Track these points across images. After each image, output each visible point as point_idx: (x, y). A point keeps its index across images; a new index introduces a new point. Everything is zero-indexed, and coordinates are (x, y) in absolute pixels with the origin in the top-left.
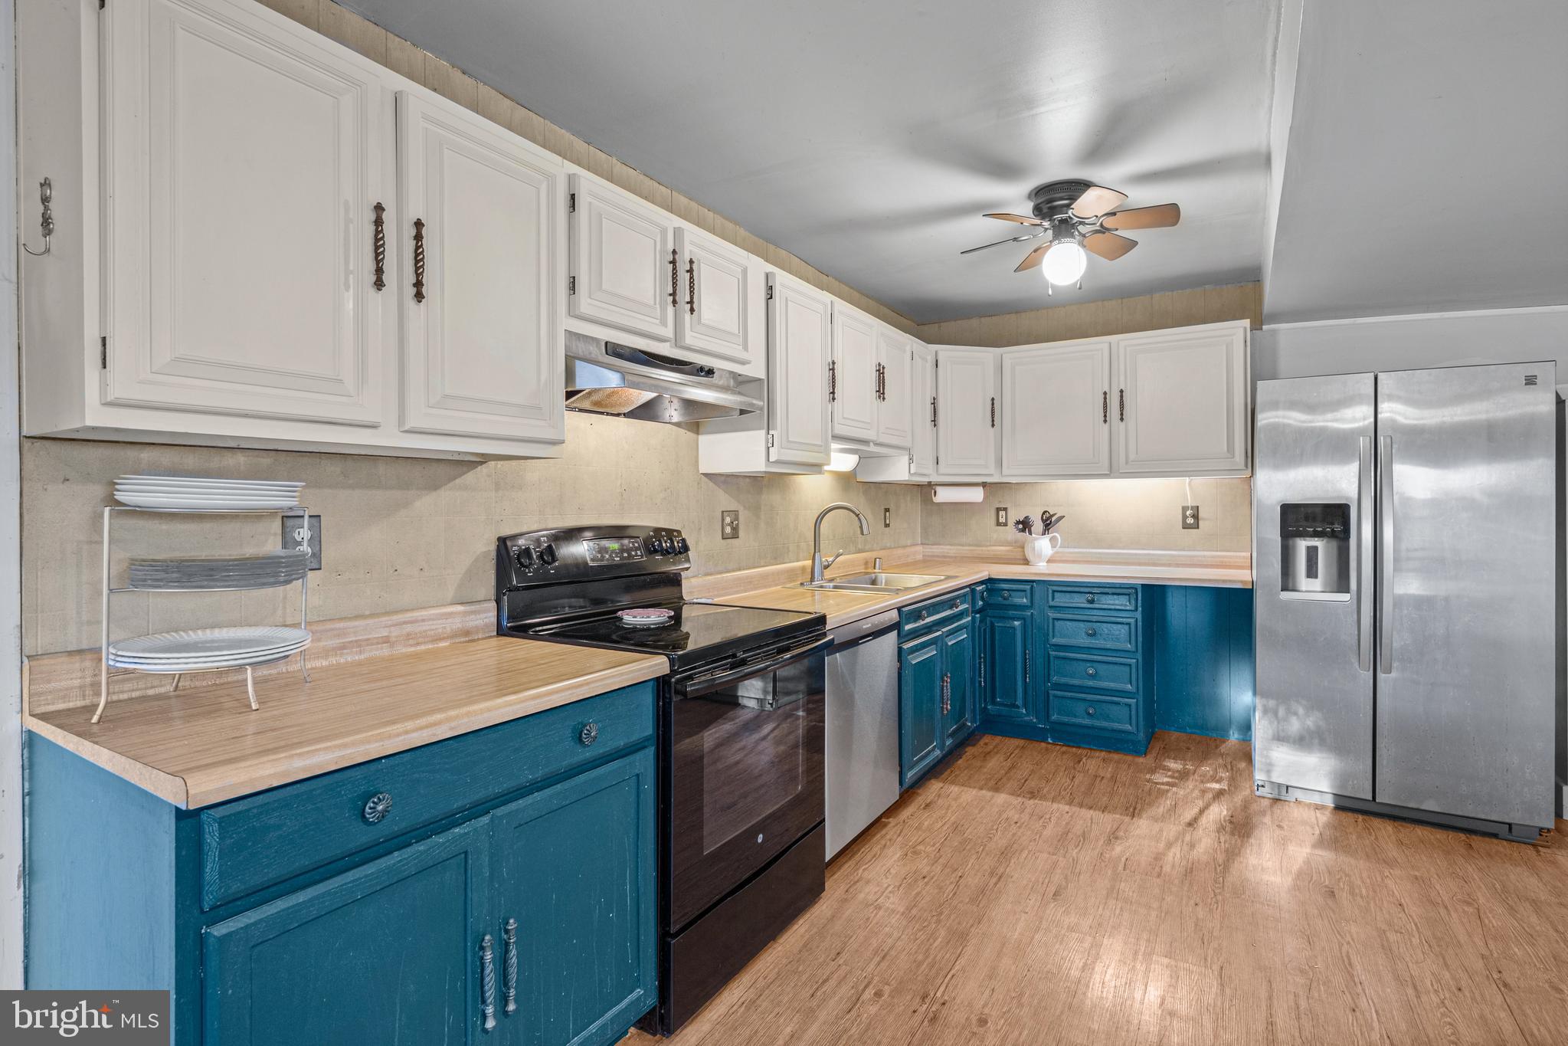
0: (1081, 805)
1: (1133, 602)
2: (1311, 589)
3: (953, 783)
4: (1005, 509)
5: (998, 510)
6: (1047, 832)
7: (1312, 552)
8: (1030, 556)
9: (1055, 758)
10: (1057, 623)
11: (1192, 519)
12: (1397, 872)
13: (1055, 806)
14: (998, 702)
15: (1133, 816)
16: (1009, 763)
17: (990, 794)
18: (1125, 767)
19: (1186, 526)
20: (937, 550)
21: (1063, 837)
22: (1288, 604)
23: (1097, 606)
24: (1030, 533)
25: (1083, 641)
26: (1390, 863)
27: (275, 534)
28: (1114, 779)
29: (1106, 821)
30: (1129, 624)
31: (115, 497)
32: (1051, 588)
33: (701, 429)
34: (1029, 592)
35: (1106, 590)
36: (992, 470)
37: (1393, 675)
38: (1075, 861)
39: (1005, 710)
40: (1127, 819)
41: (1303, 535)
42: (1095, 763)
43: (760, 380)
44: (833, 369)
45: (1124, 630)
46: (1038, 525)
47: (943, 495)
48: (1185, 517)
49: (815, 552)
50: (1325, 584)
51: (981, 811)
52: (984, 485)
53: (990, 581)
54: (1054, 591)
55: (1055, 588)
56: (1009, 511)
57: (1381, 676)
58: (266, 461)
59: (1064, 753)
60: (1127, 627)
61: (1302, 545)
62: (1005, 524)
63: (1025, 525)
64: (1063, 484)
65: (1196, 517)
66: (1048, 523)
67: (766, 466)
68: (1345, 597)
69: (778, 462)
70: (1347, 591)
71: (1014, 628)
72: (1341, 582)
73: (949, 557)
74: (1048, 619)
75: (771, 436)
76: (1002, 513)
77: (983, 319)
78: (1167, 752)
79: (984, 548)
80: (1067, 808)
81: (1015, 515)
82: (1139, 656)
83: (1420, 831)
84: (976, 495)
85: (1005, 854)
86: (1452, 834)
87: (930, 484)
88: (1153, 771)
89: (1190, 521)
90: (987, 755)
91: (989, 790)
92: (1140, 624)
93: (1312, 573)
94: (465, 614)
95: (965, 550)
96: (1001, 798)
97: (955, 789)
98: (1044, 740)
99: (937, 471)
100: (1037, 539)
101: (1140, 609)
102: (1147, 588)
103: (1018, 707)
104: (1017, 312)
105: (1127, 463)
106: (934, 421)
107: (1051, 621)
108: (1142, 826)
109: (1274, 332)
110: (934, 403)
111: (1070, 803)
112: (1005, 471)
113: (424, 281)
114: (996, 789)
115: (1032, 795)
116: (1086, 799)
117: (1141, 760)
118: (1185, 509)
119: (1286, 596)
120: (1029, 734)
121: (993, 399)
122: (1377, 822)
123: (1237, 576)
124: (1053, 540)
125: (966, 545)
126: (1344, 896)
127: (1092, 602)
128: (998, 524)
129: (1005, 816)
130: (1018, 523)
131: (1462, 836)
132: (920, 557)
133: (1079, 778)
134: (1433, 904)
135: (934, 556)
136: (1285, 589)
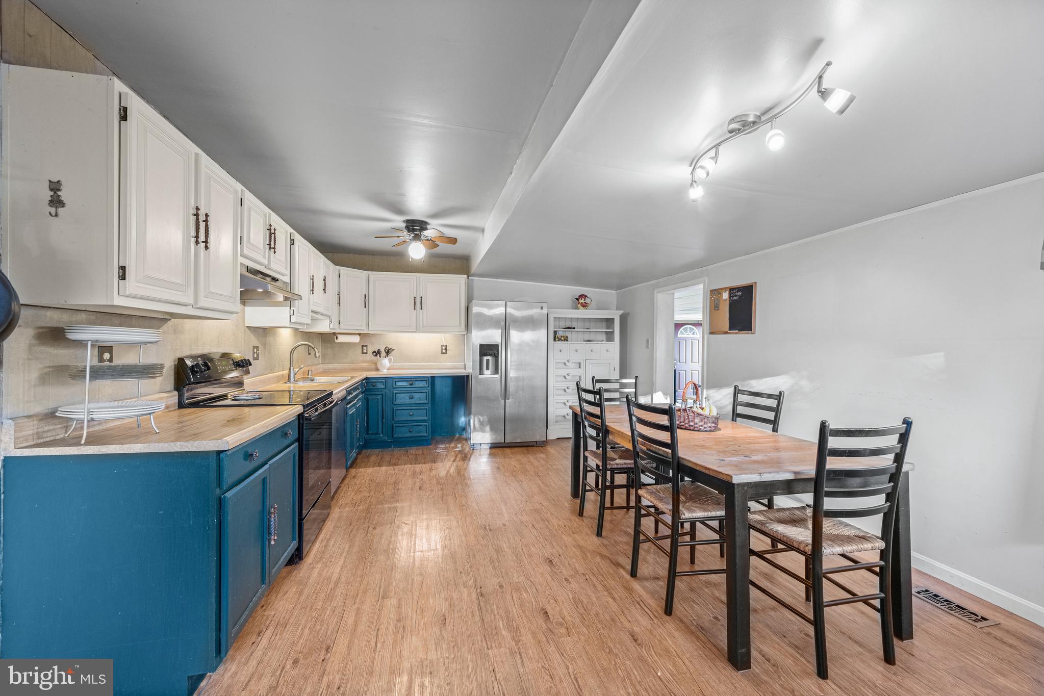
0: (416, 464)
1: (428, 384)
2: (488, 374)
3: (359, 468)
4: (366, 346)
5: (363, 346)
6: (408, 474)
7: (488, 361)
8: (379, 366)
9: (398, 452)
10: (397, 395)
11: (445, 350)
12: (513, 459)
13: (406, 466)
14: (371, 433)
15: (435, 463)
16: (379, 457)
17: (378, 468)
18: (425, 450)
19: (442, 353)
20: (330, 366)
21: (414, 473)
22: (481, 379)
23: (413, 386)
24: (380, 357)
25: (408, 401)
26: (511, 458)
27: (95, 356)
28: (423, 454)
29: (426, 466)
30: (426, 392)
31: (67, 336)
32: (394, 380)
33: (246, 305)
34: (384, 383)
35: (417, 379)
36: (364, 327)
37: (510, 400)
38: (422, 479)
39: (373, 437)
40: (434, 464)
41: (486, 355)
42: (413, 450)
43: (287, 283)
44: (313, 279)
45: (423, 395)
46: (383, 354)
47: (341, 339)
48: (442, 349)
49: (290, 366)
50: (491, 372)
51: (378, 473)
52: (359, 334)
53: (367, 379)
54: (396, 381)
55: (396, 380)
56: (368, 347)
57: (507, 401)
58: (93, 317)
59: (400, 450)
60: (425, 394)
61: (485, 358)
62: (367, 353)
63: (377, 353)
64: (393, 335)
65: (446, 349)
66: (388, 352)
67: (290, 324)
68: (497, 376)
69: (295, 323)
70: (498, 374)
71: (378, 399)
72: (496, 371)
73: (338, 369)
74: (393, 394)
75: (291, 310)
76: (365, 348)
77: (356, 255)
78: (437, 442)
79: (355, 364)
80: (411, 466)
81: (371, 349)
82: (430, 405)
83: (516, 449)
84: (356, 339)
85: (396, 483)
86: (524, 448)
87: (334, 334)
88: (436, 449)
89: (444, 351)
90: (368, 457)
91: (377, 466)
92: (430, 392)
93: (488, 368)
94: (168, 397)
95: (346, 366)
96: (384, 468)
97: (362, 470)
98: (390, 447)
99: (339, 327)
100: (382, 360)
101: (430, 386)
102: (431, 377)
103: (379, 434)
104: (373, 255)
105: (423, 326)
106: (339, 303)
107: (394, 394)
108: (439, 465)
109: (472, 280)
110: (339, 295)
111: (412, 464)
112: (370, 329)
113: (208, 241)
114: (380, 465)
115: (395, 465)
116: (416, 461)
117: (430, 447)
118: (442, 346)
119: (481, 377)
120: (384, 445)
121: (365, 295)
122: (505, 449)
123: (461, 372)
124: (390, 360)
125: (346, 363)
126: (501, 468)
127: (411, 385)
128: (363, 353)
129: (389, 473)
130: (374, 352)
131: (526, 448)
132: (322, 370)
133: (410, 457)
134: (522, 464)
135: (329, 369)
136: (480, 374)
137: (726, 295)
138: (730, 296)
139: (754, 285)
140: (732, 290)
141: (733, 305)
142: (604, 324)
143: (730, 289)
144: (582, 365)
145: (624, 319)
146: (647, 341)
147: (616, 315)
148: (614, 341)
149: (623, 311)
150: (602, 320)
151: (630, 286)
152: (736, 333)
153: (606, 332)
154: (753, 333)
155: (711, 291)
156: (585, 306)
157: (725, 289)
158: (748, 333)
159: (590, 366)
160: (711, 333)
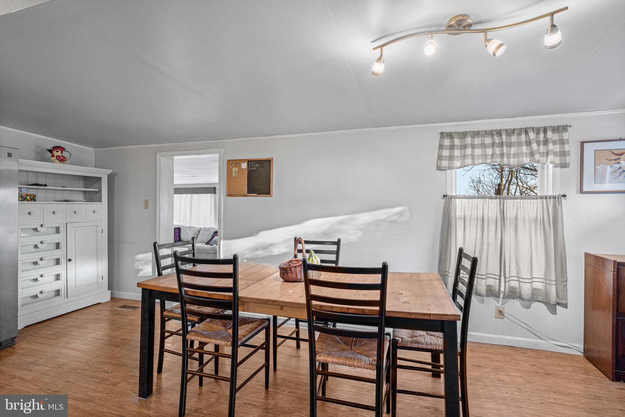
137: (244, 166)
138: (248, 165)
139: (272, 160)
140: (249, 162)
141: (251, 174)
142: (82, 183)
143: (248, 161)
144: (62, 230)
145: (111, 178)
146: (147, 202)
147: (103, 174)
148: (102, 202)
149: (111, 171)
150: (78, 177)
151: (120, 146)
152: (255, 196)
153: (84, 191)
154: (271, 197)
155: (229, 161)
156: (62, 160)
157: (243, 161)
158: (266, 196)
159: (73, 230)
160: (229, 195)
